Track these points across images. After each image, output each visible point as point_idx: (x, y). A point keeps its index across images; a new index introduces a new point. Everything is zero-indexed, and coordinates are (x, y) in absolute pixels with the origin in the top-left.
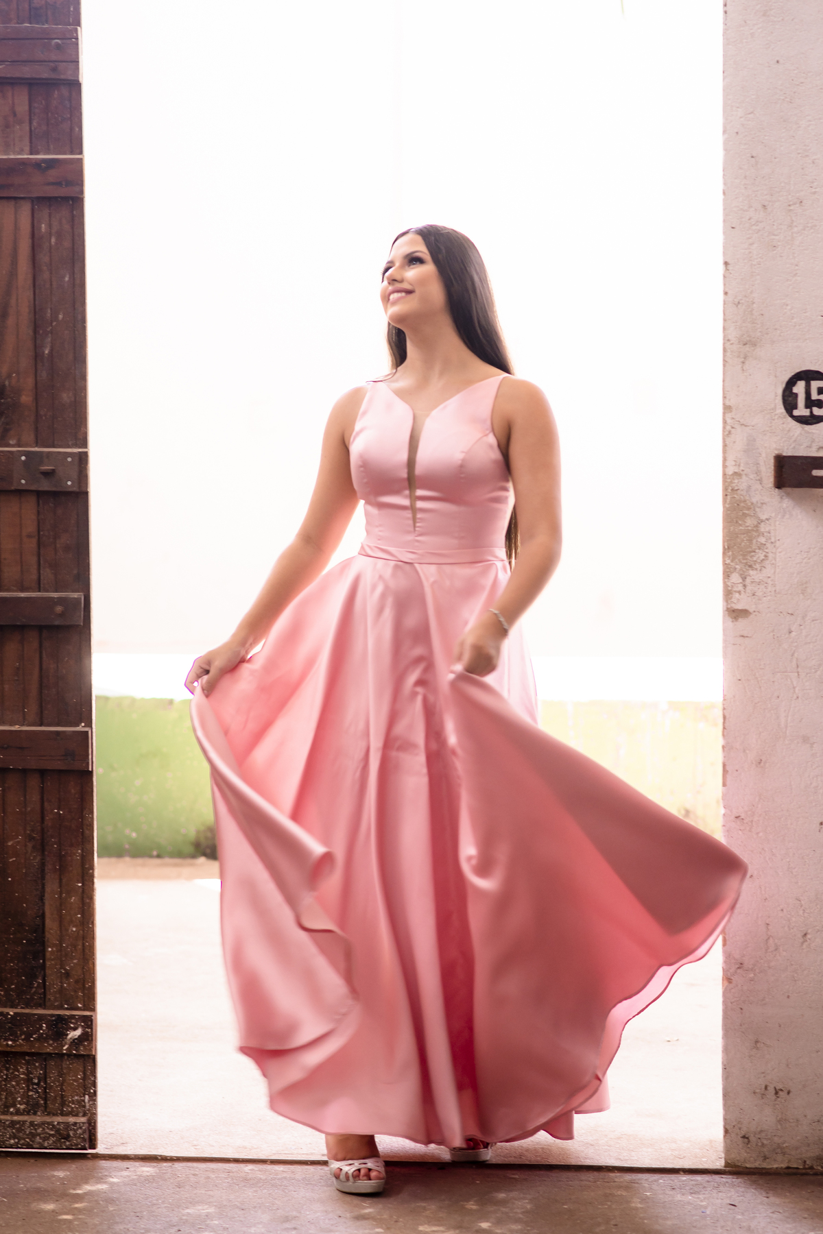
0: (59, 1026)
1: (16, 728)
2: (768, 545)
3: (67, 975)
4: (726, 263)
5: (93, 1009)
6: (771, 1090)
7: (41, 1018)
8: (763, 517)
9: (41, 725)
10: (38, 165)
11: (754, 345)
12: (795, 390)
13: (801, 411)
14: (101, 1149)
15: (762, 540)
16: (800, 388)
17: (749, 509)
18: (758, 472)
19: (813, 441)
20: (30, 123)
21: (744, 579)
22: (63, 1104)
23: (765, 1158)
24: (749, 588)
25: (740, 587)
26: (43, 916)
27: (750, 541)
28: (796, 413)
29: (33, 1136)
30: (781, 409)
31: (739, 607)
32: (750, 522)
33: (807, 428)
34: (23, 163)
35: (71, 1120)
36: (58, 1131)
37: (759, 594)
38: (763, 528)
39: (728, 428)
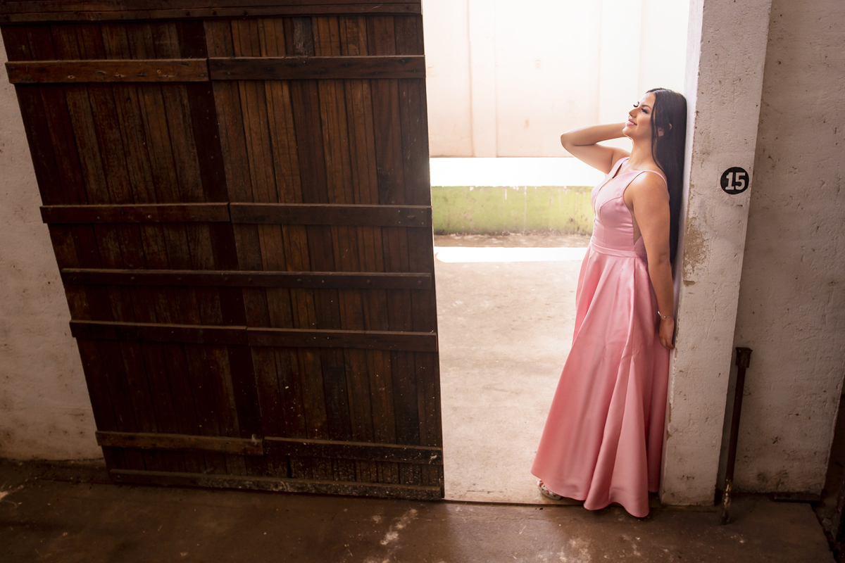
0: (427, 454)
1: (402, 333)
2: (707, 252)
3: (429, 433)
4: (697, 112)
5: (441, 447)
6: (685, 477)
7: (419, 451)
8: (705, 239)
9: (413, 331)
10: (400, 60)
11: (709, 154)
12: (727, 177)
13: (730, 187)
14: (446, 498)
15: (704, 249)
16: (730, 176)
17: (699, 234)
18: (705, 217)
19: (734, 202)
20: (395, 38)
21: (693, 267)
22: (429, 481)
23: (680, 502)
24: (695, 271)
25: (691, 271)
26: (417, 409)
27: (698, 250)
28: (727, 188)
29: (417, 495)
30: (719, 187)
31: (690, 280)
32: (698, 241)
33: (732, 196)
34: (393, 59)
35: (434, 489)
36: (428, 494)
37: (700, 274)
38: (705, 244)
39: (692, 195)
